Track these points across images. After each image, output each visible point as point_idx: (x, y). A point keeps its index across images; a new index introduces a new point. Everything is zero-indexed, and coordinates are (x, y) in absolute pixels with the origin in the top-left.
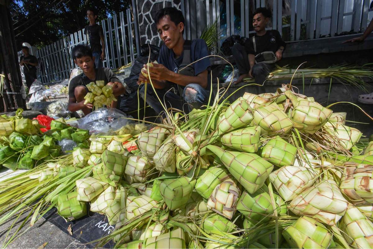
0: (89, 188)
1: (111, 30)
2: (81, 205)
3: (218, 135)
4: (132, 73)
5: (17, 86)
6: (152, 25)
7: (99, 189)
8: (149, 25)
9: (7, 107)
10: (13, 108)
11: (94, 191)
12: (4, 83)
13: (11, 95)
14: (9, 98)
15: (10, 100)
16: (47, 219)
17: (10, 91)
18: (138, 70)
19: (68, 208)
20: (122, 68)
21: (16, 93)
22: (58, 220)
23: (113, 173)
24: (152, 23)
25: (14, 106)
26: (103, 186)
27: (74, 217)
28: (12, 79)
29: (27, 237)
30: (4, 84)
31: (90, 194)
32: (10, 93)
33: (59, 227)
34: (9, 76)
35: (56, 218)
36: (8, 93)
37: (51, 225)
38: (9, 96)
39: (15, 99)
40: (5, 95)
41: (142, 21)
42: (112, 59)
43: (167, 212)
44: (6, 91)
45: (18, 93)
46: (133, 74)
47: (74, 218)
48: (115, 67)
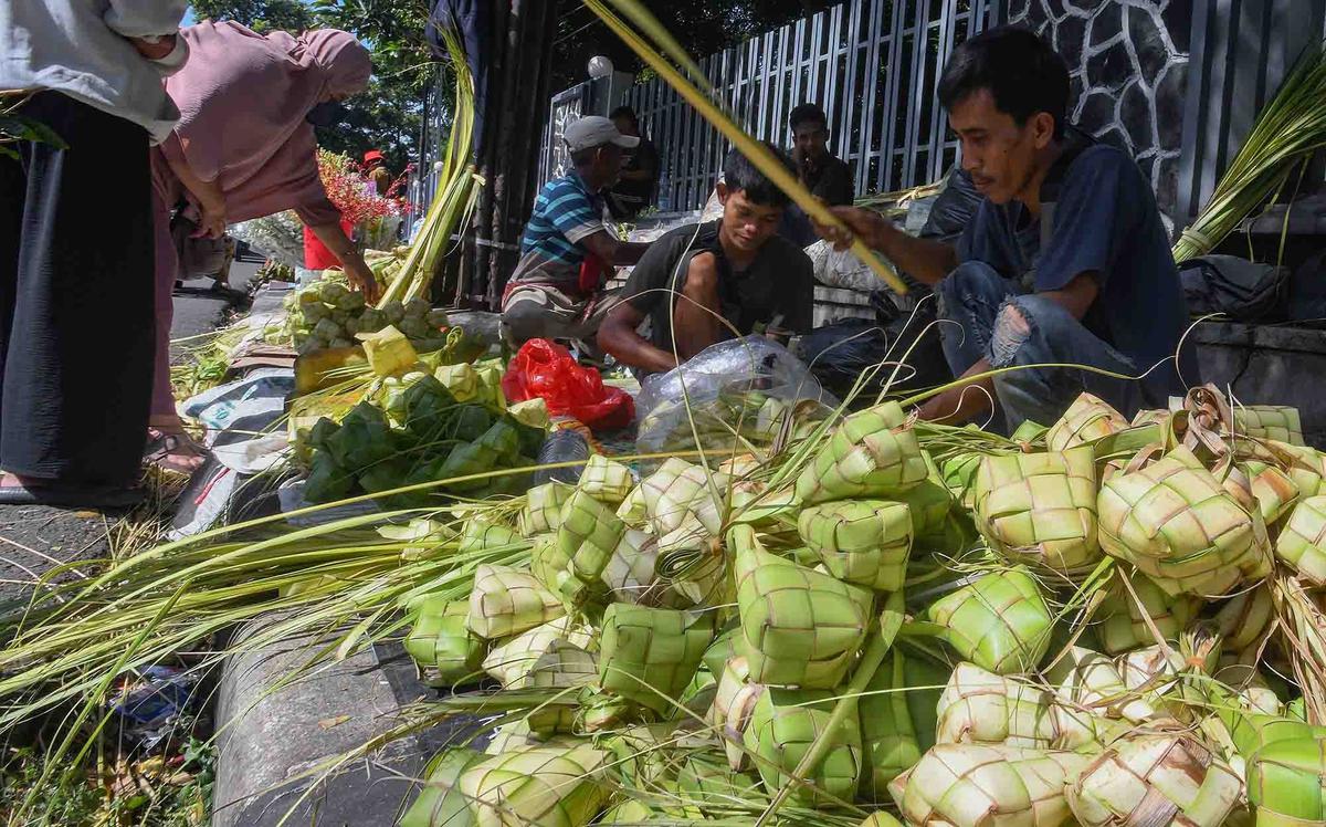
0: (501, 597)
1: (903, 32)
2: (469, 641)
3: (788, 505)
4: (930, 228)
5: (512, 221)
6: (1061, 26)
7: (528, 609)
8: (1050, 25)
9: (464, 292)
10: (480, 298)
11: (511, 610)
12: (478, 206)
13: (487, 250)
14: (478, 259)
15: (478, 267)
16: (383, 663)
17: (488, 235)
18: (954, 214)
19: (432, 636)
20: (913, 194)
21: (503, 246)
22: (404, 675)
23: (571, 566)
24: (1064, 18)
25: (484, 292)
26: (543, 609)
27: (441, 672)
28: (504, 193)
29: (317, 688)
30: (475, 207)
31: (494, 616)
32: (487, 243)
33: (396, 690)
34: (499, 183)
35: (405, 668)
36: (478, 241)
37: (383, 680)
38: (479, 252)
39: (495, 266)
40: (471, 247)
41: (1023, 8)
42: (881, 154)
43: (614, 704)
44: (477, 234)
45: (510, 247)
46: (937, 229)
47: (440, 676)
48: (888, 186)
